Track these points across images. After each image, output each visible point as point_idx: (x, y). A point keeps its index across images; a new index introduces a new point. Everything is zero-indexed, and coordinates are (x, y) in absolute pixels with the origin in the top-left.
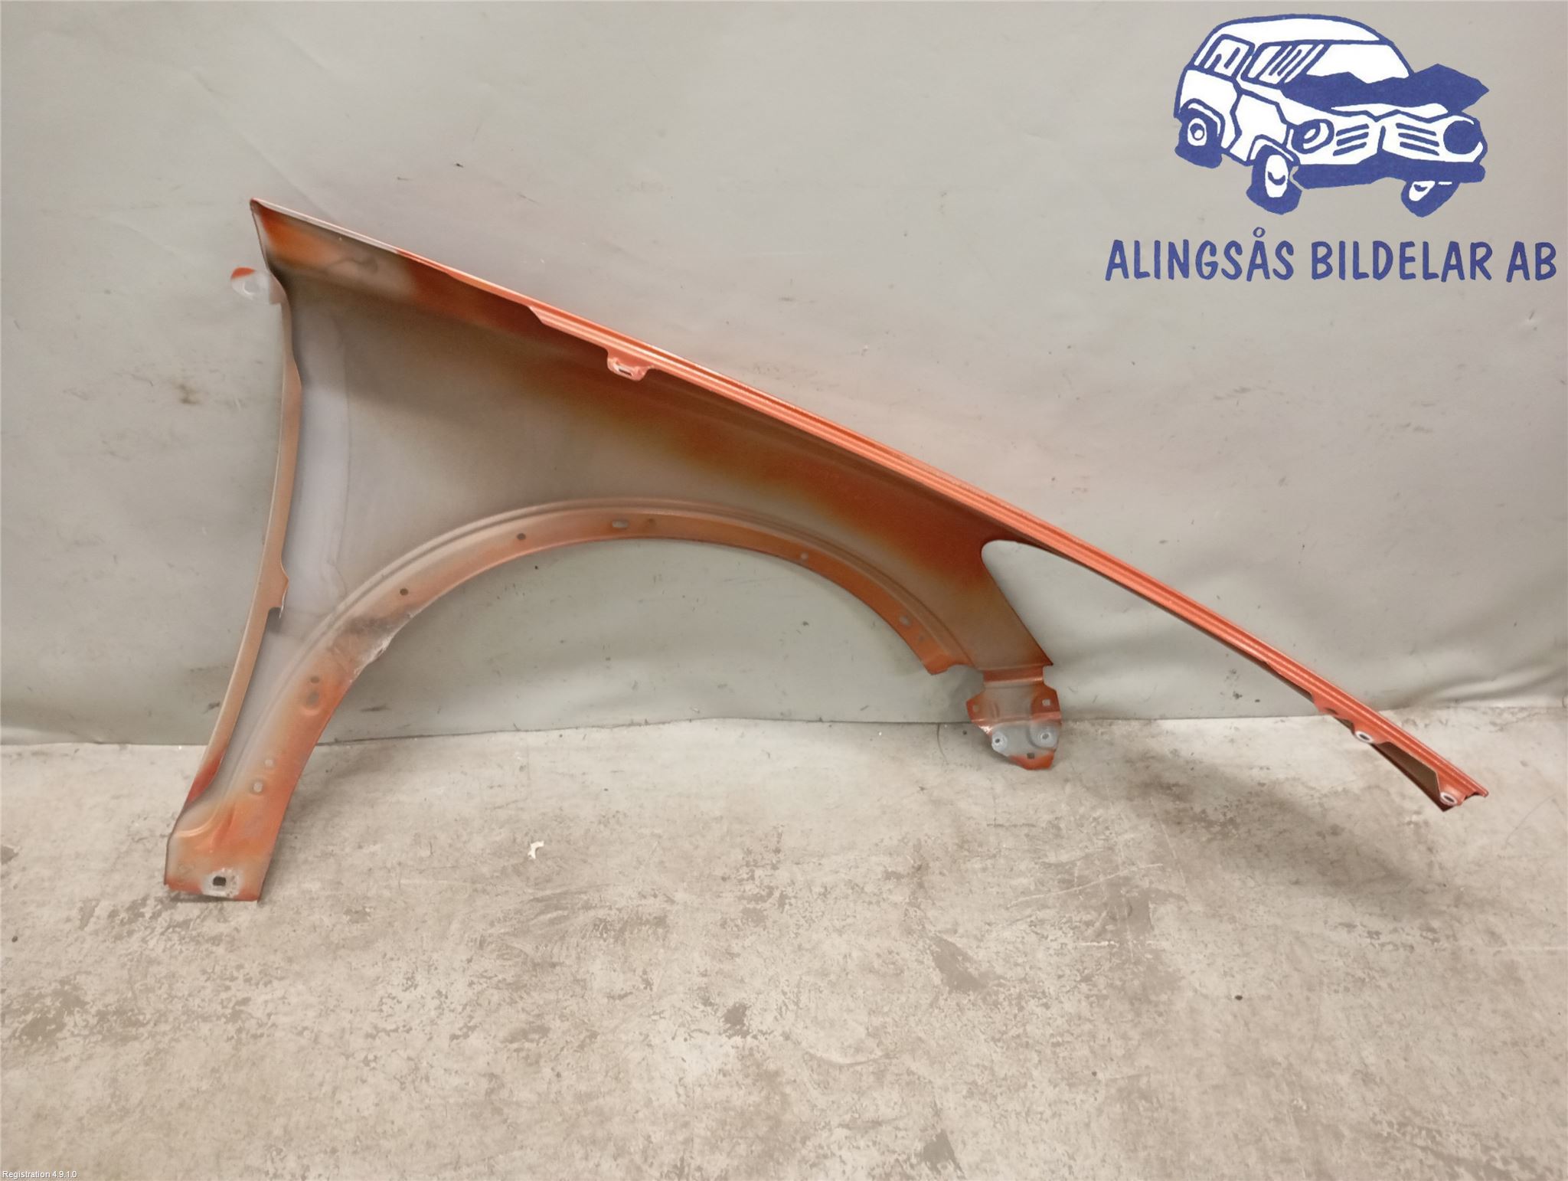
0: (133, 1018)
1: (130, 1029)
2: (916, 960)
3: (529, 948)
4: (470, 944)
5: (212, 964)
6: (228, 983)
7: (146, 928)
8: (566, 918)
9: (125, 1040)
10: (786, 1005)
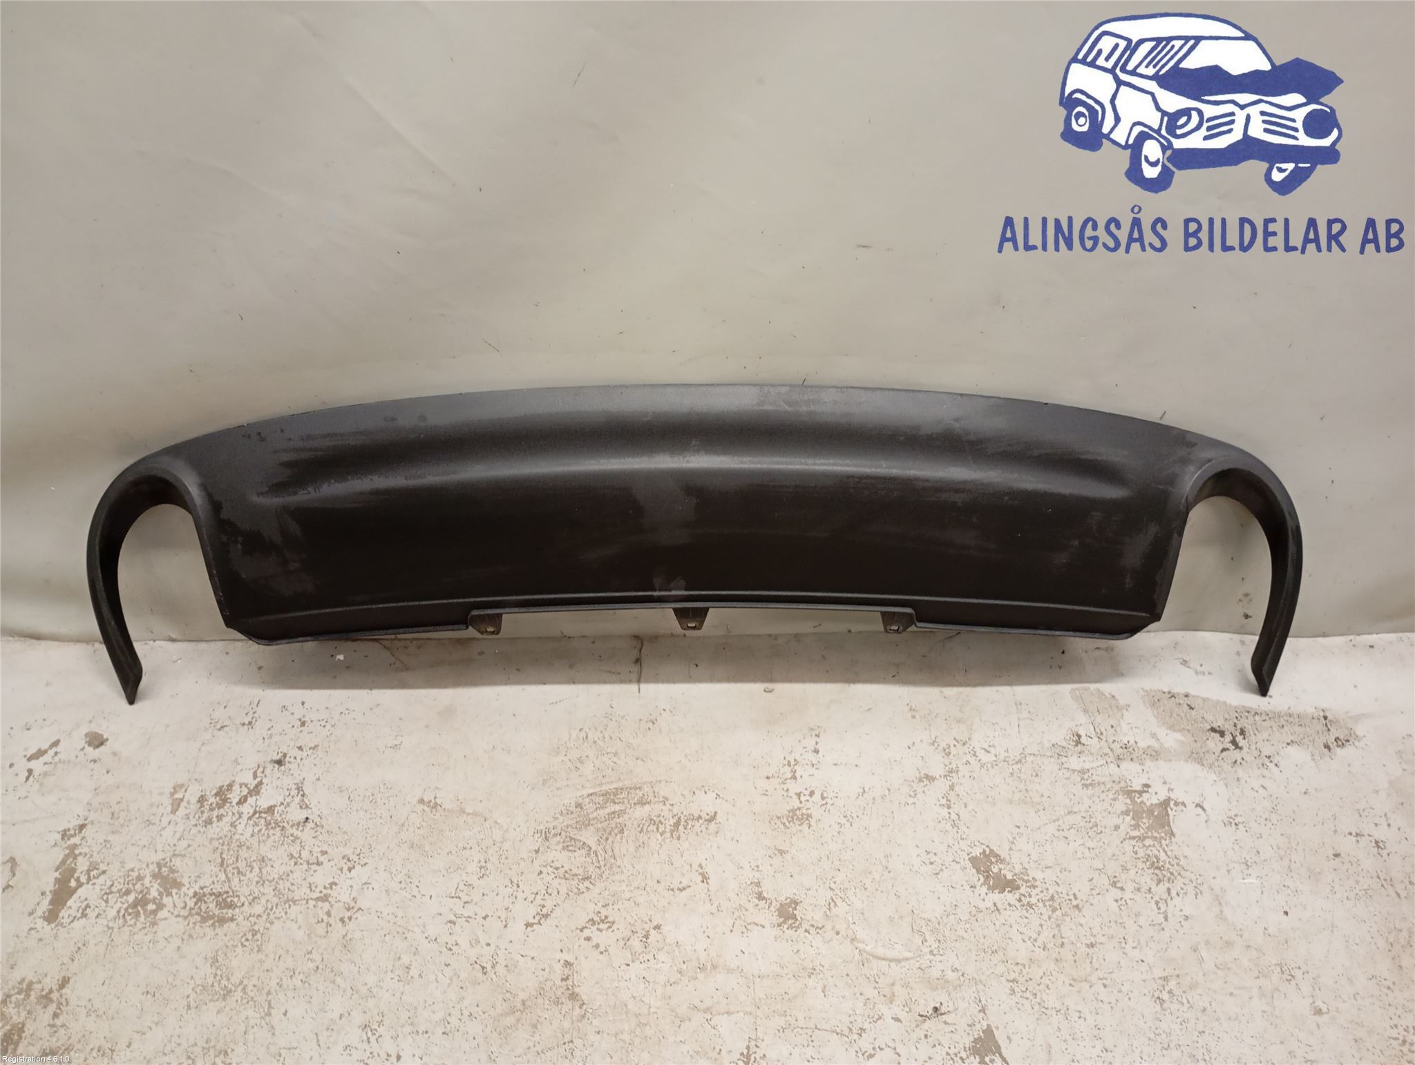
0: (229, 900)
1: (225, 911)
2: (954, 861)
3: (592, 842)
4: (536, 836)
5: (298, 849)
6: (314, 867)
7: (233, 814)
8: (624, 812)
9: (222, 921)
10: (833, 900)
